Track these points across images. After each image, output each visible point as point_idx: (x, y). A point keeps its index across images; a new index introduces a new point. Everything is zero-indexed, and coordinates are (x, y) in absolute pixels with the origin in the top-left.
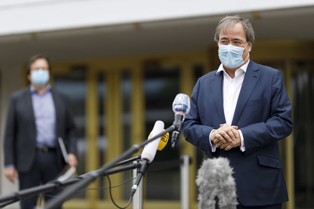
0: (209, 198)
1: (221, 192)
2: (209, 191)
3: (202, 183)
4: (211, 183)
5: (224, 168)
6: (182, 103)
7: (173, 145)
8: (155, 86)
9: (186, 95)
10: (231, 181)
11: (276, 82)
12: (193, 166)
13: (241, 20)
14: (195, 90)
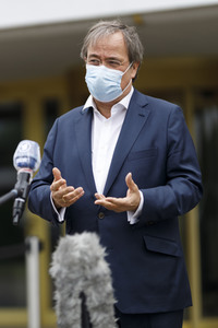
0: (70, 296)
1: (88, 286)
2: (70, 285)
3: (59, 273)
4: (73, 272)
5: (91, 248)
6: (29, 155)
7: (16, 220)
9: (33, 143)
10: (103, 267)
11: (173, 124)
12: (45, 254)
13: (123, 27)
14: (50, 137)
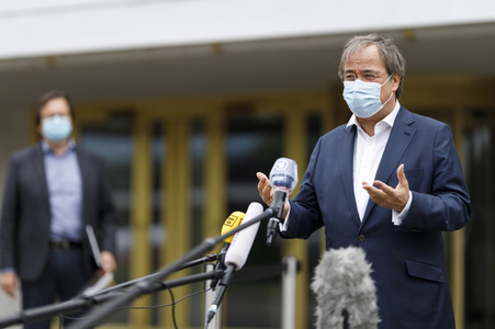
0: (332, 313)
1: (351, 303)
2: (332, 302)
3: (321, 289)
4: (336, 288)
5: (356, 264)
6: (286, 173)
7: (270, 240)
8: (244, 144)
9: (291, 161)
10: (368, 285)
11: (440, 143)
12: (302, 275)
